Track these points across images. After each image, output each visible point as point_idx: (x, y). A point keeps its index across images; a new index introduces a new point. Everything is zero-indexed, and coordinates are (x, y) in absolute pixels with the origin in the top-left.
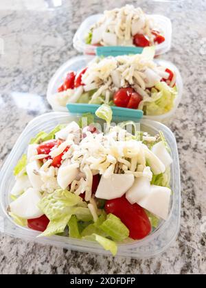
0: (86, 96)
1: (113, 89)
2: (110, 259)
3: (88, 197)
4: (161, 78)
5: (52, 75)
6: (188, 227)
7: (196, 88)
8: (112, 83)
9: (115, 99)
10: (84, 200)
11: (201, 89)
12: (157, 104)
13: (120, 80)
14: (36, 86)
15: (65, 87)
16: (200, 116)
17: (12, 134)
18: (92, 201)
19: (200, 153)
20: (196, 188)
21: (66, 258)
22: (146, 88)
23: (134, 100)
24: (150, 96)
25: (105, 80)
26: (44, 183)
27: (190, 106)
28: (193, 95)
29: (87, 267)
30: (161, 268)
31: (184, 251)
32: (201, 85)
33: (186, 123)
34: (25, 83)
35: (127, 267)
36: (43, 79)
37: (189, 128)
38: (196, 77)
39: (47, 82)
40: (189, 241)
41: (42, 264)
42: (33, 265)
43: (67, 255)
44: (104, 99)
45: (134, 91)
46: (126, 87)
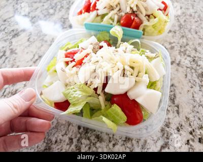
0: (99, 18)
1: (121, 14)
2: (111, 136)
3: (99, 91)
4: (158, 8)
5: (72, 3)
6: (169, 119)
7: (184, 20)
8: (120, 9)
9: (122, 22)
10: (96, 93)
11: (187, 20)
12: (154, 28)
13: (126, 7)
14: (60, 10)
15: (83, 11)
16: (184, 40)
17: (42, 46)
18: (102, 94)
19: (182, 67)
20: (177, 92)
21: (79, 133)
22: (146, 15)
23: (136, 23)
24: (149, 21)
25: (115, 6)
26: (68, 78)
27: (177, 32)
28: (181, 24)
29: (94, 140)
30: (147, 144)
31: (164, 134)
32: (188, 17)
33: (173, 45)
34: (52, 8)
35: (123, 142)
36: (66, 6)
37: (175, 49)
38: (184, 11)
39: (68, 8)
40: (168, 128)
41: (63, 136)
42: (56, 136)
43: (80, 131)
44: (113, 22)
45: (137, 16)
46: (130, 12)
